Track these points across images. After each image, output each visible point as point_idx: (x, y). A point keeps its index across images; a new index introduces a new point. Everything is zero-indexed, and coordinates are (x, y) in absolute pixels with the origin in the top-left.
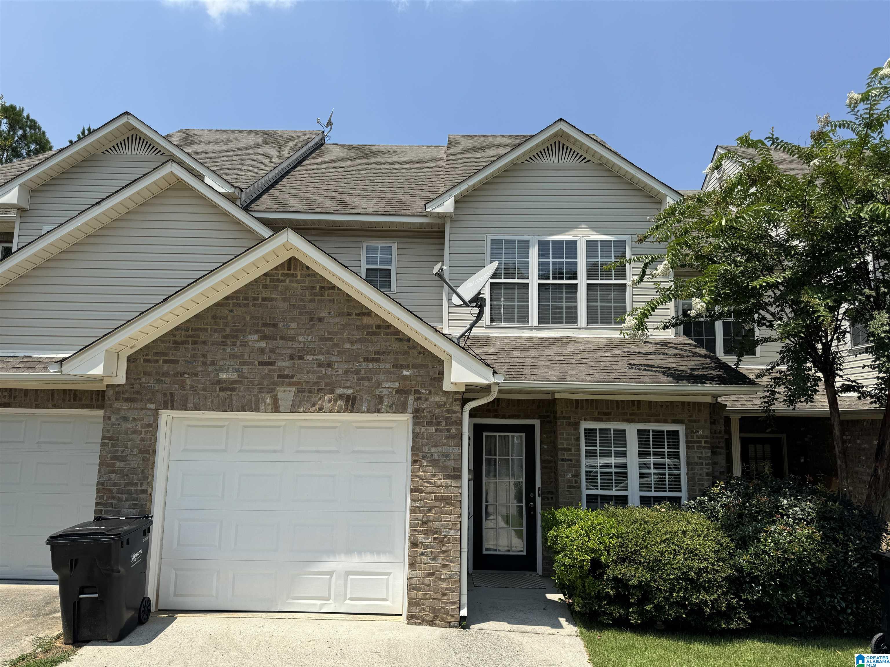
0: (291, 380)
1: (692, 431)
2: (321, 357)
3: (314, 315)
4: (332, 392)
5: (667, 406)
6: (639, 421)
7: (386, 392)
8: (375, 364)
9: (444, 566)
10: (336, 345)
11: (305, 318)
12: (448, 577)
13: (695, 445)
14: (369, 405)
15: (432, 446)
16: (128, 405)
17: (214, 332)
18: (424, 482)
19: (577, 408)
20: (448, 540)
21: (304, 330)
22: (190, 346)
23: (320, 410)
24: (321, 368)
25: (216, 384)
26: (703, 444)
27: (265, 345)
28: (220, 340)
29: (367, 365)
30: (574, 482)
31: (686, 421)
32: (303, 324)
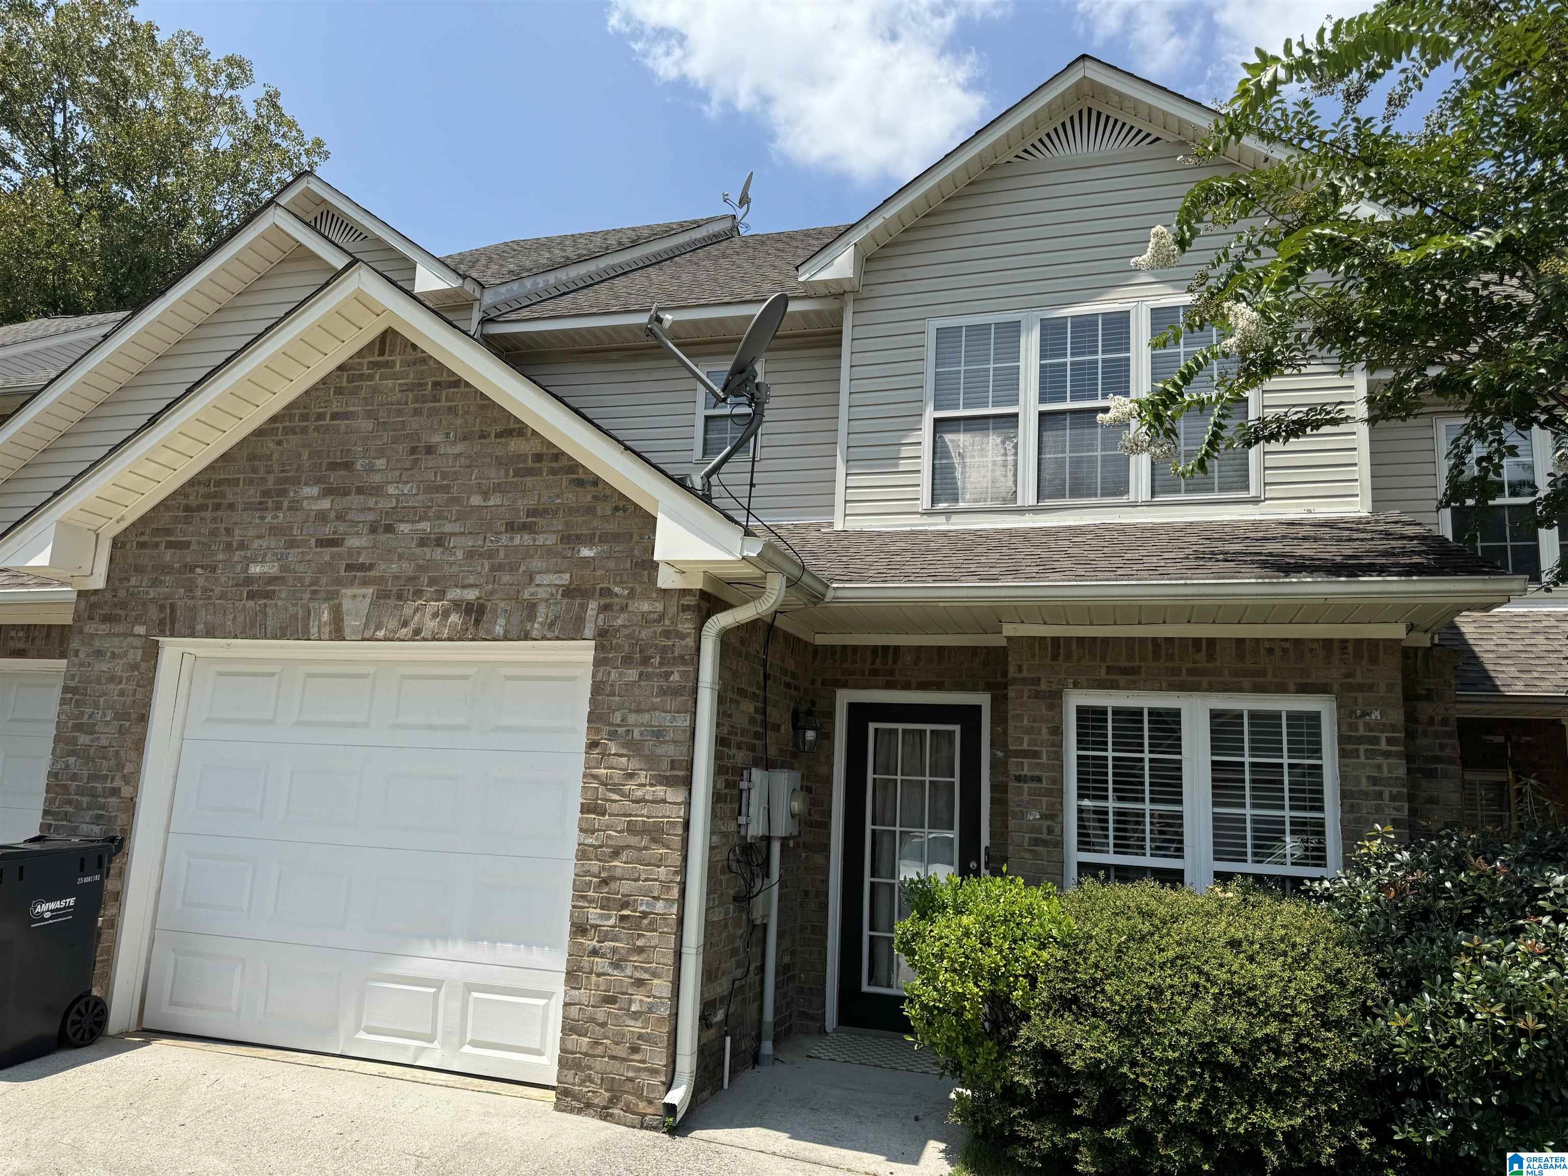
0: (368, 573)
1: (1354, 712)
2: (425, 526)
3: (419, 440)
4: (440, 595)
5: (1285, 651)
6: (1211, 688)
7: (542, 593)
8: (526, 537)
9: (639, 983)
10: (455, 500)
11: (402, 448)
12: (645, 1009)
13: (1362, 748)
14: (508, 622)
15: (631, 711)
16: (104, 628)
17: (249, 485)
18: (610, 790)
19: (1055, 657)
20: (650, 924)
21: (397, 473)
22: (208, 515)
23: (416, 634)
24: (425, 549)
25: (243, 585)
26: (1384, 746)
27: (329, 506)
28: (258, 500)
29: (512, 539)
30: (1045, 830)
31: (1336, 687)
32: (398, 461)
